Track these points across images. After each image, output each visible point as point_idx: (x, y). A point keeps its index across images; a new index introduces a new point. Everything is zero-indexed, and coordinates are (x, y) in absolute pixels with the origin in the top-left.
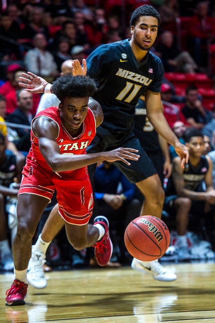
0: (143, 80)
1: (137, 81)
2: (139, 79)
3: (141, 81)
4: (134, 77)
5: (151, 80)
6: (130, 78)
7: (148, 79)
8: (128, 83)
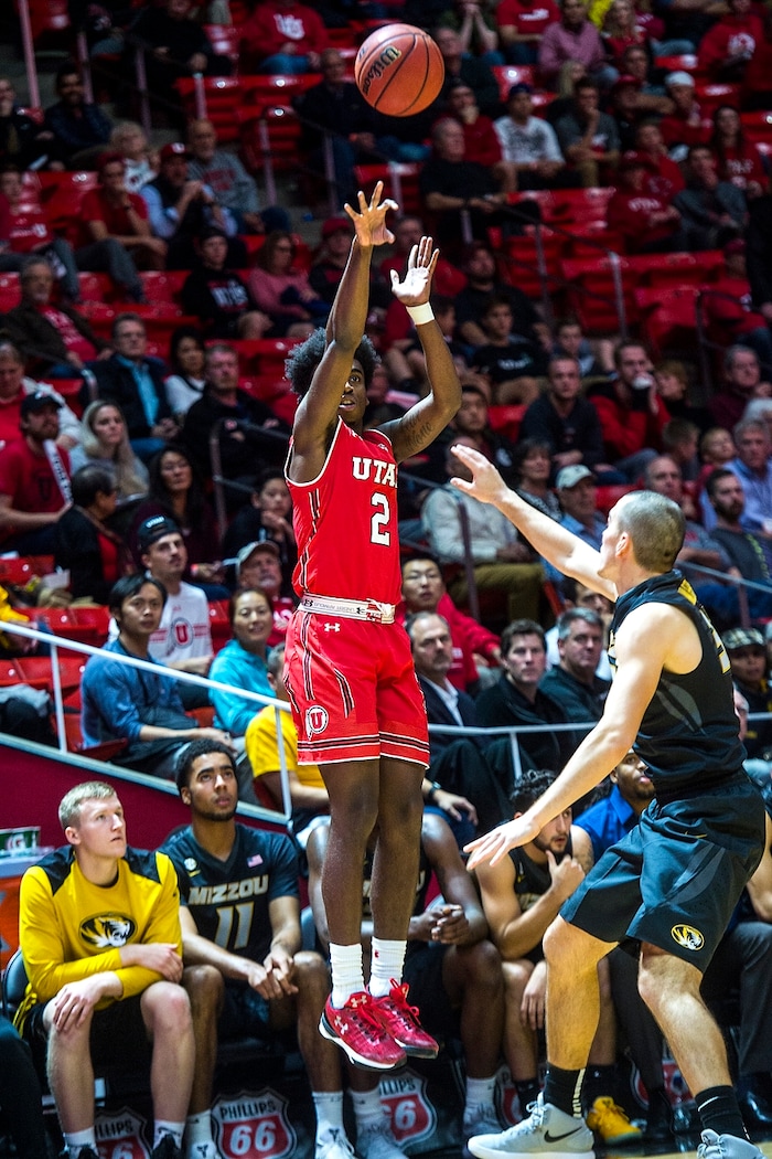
0: (246, 888)
1: (236, 897)
2: (237, 891)
3: (243, 894)
4: (227, 893)
5: (265, 879)
6: (218, 898)
7: (257, 880)
8: (220, 912)
